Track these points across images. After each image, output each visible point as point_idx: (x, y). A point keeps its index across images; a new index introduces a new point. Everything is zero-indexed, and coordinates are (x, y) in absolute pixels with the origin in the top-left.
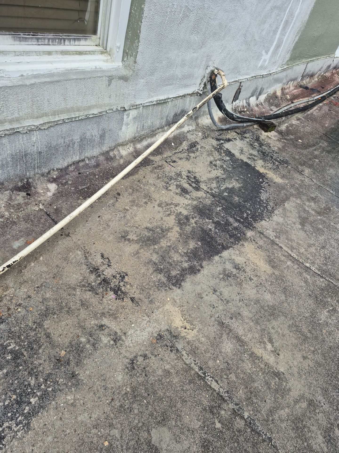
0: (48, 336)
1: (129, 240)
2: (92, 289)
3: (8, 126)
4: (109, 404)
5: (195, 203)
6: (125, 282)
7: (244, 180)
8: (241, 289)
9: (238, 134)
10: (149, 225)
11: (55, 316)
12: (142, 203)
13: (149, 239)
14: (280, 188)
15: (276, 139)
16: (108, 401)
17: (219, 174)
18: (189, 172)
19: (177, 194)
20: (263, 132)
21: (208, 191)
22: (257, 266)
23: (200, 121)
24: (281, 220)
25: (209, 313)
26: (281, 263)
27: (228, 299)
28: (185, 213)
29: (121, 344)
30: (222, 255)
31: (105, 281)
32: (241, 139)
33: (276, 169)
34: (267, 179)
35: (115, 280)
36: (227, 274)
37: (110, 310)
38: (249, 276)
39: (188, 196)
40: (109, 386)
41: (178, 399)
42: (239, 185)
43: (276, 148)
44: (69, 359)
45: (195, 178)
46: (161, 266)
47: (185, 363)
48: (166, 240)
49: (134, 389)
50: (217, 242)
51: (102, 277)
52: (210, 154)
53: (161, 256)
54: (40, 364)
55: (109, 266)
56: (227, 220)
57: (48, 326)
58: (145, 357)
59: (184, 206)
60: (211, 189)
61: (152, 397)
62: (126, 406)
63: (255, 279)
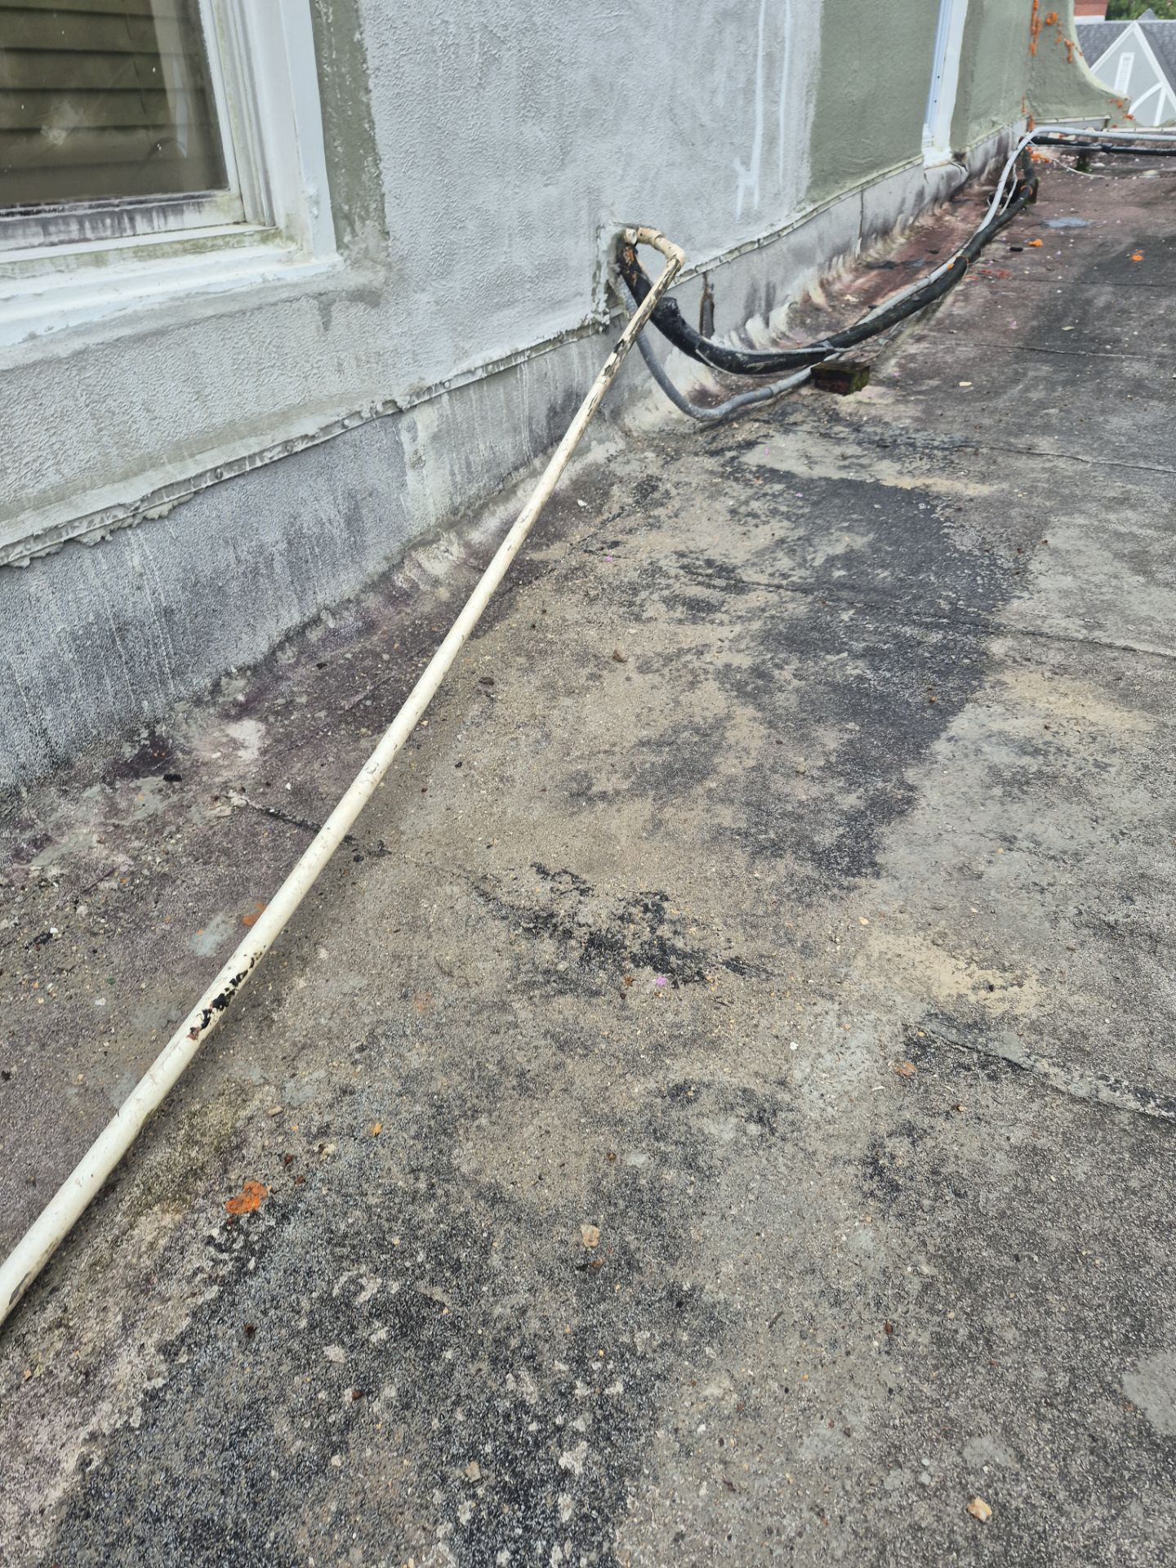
0: (494, 1197)
1: (603, 796)
2: (566, 984)
3: (34, 523)
4: (888, 1353)
5: (756, 625)
6: (673, 922)
7: (869, 522)
8: (1092, 804)
9: (767, 422)
10: (645, 733)
11: (483, 1120)
12: (582, 681)
13: (670, 772)
14: (997, 507)
15: (890, 400)
16: (876, 1343)
17: (780, 534)
18: (682, 555)
19: (680, 622)
20: (839, 398)
21: (776, 581)
22: (1092, 724)
23: (628, 421)
24: (1067, 582)
25: (1039, 911)
26: (1161, 689)
27: (1072, 846)
28: (744, 661)
29: (793, 1123)
30: (951, 734)
31: (600, 945)
32: (787, 431)
33: (949, 467)
34: (937, 497)
35: (632, 926)
36: (1013, 778)
37: (679, 1026)
38: (1090, 759)
39: (718, 616)
40: (846, 1285)
41: (1136, 1230)
42: (866, 539)
43: (908, 421)
44: (625, 1250)
45: (709, 563)
46: (766, 832)
47: (1074, 1099)
48: (732, 754)
49: (949, 1261)
50: (908, 704)
51: (581, 933)
52: (715, 493)
53: (748, 804)
54: (523, 1311)
55: (583, 892)
56: (896, 636)
57: (474, 1165)
58: (909, 1130)
59: (727, 643)
60: (784, 576)
61: (1036, 1258)
62: (956, 1331)
63: (1116, 760)
